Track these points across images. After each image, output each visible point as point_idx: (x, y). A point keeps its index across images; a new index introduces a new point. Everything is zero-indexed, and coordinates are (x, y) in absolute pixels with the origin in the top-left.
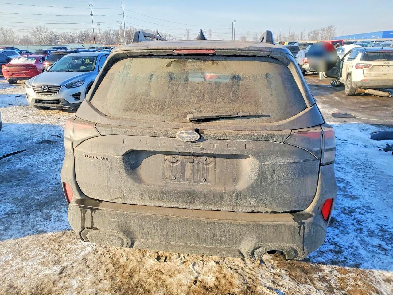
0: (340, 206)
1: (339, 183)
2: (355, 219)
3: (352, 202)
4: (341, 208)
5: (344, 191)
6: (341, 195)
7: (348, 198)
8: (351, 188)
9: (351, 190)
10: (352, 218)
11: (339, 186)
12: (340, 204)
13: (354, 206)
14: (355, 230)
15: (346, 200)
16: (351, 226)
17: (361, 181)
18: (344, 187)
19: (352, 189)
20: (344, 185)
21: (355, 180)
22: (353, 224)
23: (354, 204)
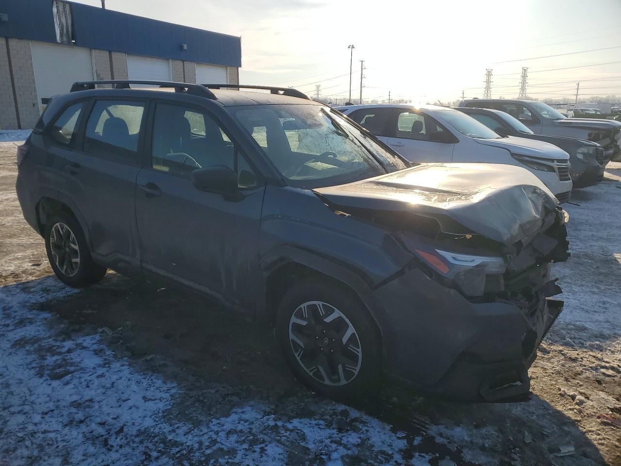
0: (40, 324)
1: (59, 362)
2: (14, 317)
3: (23, 334)
4: (36, 322)
5: (40, 349)
6: (44, 339)
7: (31, 337)
8: (30, 363)
9: (30, 358)
10: (17, 318)
11: (53, 355)
12: (40, 325)
13: (18, 330)
14: (12, 307)
15: (33, 334)
16: (17, 309)
17: (12, 393)
18: (43, 358)
19: (28, 361)
20: (46, 362)
21: (25, 390)
22: (15, 312)
23: (19, 333)
